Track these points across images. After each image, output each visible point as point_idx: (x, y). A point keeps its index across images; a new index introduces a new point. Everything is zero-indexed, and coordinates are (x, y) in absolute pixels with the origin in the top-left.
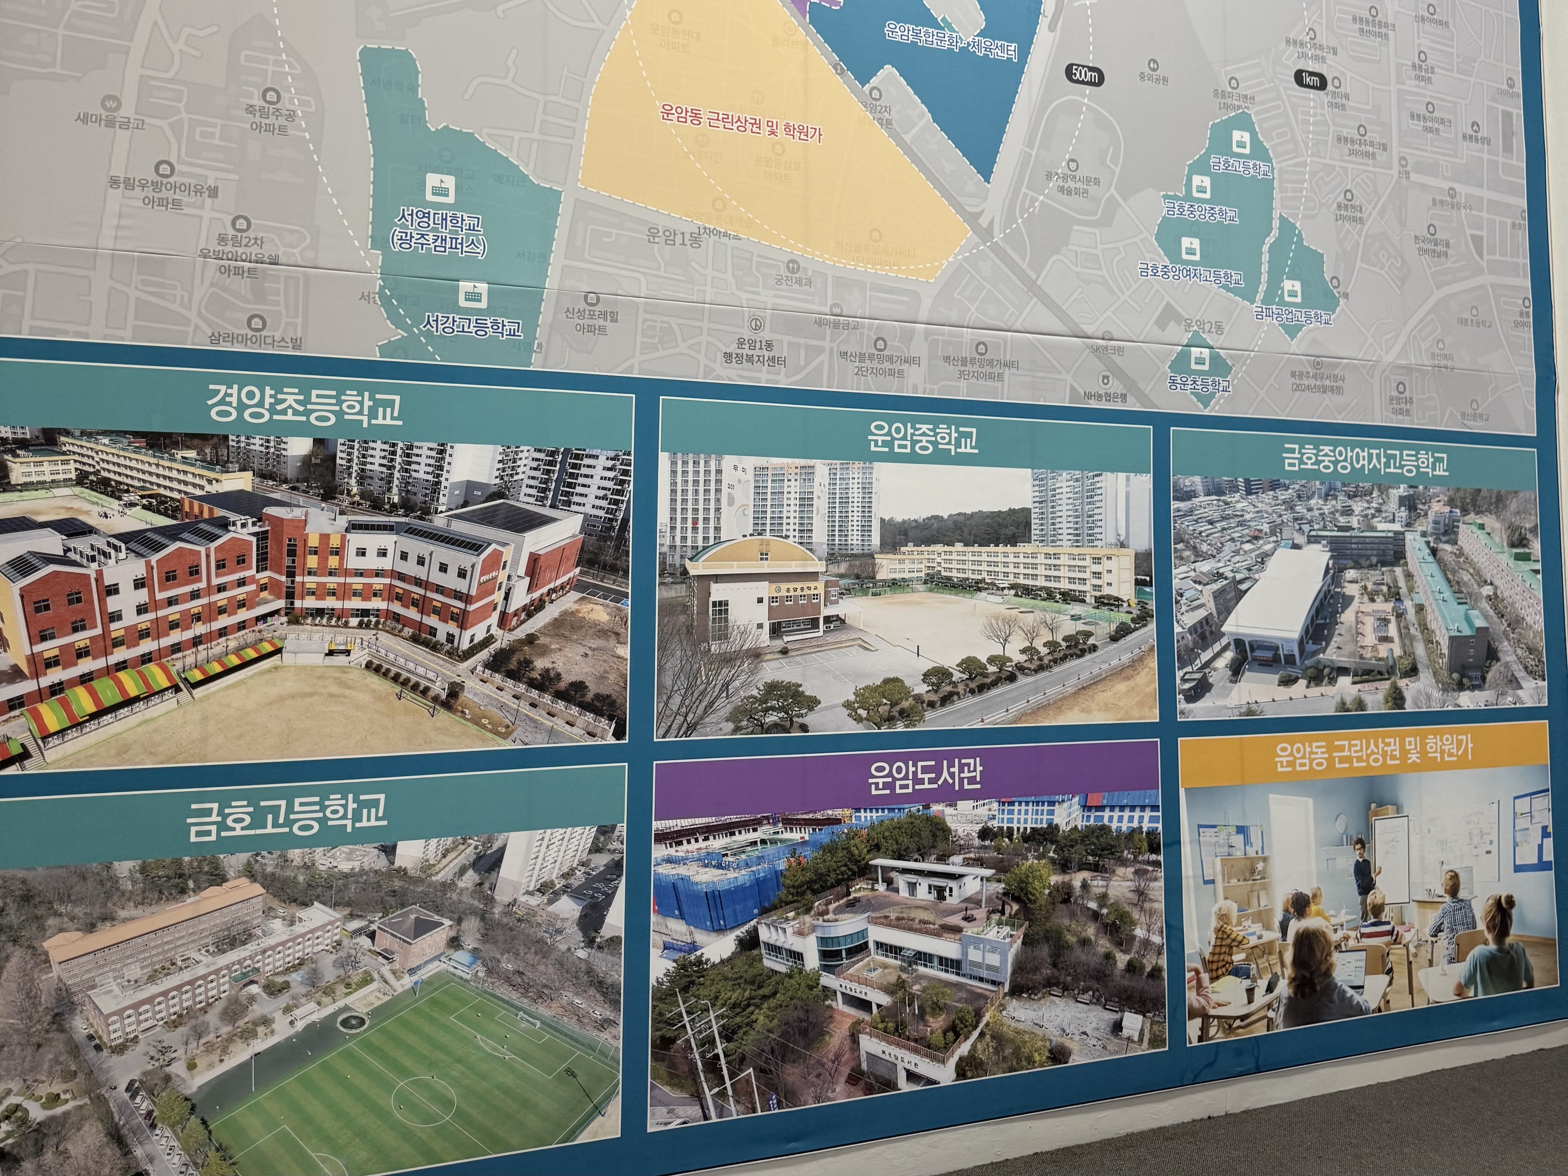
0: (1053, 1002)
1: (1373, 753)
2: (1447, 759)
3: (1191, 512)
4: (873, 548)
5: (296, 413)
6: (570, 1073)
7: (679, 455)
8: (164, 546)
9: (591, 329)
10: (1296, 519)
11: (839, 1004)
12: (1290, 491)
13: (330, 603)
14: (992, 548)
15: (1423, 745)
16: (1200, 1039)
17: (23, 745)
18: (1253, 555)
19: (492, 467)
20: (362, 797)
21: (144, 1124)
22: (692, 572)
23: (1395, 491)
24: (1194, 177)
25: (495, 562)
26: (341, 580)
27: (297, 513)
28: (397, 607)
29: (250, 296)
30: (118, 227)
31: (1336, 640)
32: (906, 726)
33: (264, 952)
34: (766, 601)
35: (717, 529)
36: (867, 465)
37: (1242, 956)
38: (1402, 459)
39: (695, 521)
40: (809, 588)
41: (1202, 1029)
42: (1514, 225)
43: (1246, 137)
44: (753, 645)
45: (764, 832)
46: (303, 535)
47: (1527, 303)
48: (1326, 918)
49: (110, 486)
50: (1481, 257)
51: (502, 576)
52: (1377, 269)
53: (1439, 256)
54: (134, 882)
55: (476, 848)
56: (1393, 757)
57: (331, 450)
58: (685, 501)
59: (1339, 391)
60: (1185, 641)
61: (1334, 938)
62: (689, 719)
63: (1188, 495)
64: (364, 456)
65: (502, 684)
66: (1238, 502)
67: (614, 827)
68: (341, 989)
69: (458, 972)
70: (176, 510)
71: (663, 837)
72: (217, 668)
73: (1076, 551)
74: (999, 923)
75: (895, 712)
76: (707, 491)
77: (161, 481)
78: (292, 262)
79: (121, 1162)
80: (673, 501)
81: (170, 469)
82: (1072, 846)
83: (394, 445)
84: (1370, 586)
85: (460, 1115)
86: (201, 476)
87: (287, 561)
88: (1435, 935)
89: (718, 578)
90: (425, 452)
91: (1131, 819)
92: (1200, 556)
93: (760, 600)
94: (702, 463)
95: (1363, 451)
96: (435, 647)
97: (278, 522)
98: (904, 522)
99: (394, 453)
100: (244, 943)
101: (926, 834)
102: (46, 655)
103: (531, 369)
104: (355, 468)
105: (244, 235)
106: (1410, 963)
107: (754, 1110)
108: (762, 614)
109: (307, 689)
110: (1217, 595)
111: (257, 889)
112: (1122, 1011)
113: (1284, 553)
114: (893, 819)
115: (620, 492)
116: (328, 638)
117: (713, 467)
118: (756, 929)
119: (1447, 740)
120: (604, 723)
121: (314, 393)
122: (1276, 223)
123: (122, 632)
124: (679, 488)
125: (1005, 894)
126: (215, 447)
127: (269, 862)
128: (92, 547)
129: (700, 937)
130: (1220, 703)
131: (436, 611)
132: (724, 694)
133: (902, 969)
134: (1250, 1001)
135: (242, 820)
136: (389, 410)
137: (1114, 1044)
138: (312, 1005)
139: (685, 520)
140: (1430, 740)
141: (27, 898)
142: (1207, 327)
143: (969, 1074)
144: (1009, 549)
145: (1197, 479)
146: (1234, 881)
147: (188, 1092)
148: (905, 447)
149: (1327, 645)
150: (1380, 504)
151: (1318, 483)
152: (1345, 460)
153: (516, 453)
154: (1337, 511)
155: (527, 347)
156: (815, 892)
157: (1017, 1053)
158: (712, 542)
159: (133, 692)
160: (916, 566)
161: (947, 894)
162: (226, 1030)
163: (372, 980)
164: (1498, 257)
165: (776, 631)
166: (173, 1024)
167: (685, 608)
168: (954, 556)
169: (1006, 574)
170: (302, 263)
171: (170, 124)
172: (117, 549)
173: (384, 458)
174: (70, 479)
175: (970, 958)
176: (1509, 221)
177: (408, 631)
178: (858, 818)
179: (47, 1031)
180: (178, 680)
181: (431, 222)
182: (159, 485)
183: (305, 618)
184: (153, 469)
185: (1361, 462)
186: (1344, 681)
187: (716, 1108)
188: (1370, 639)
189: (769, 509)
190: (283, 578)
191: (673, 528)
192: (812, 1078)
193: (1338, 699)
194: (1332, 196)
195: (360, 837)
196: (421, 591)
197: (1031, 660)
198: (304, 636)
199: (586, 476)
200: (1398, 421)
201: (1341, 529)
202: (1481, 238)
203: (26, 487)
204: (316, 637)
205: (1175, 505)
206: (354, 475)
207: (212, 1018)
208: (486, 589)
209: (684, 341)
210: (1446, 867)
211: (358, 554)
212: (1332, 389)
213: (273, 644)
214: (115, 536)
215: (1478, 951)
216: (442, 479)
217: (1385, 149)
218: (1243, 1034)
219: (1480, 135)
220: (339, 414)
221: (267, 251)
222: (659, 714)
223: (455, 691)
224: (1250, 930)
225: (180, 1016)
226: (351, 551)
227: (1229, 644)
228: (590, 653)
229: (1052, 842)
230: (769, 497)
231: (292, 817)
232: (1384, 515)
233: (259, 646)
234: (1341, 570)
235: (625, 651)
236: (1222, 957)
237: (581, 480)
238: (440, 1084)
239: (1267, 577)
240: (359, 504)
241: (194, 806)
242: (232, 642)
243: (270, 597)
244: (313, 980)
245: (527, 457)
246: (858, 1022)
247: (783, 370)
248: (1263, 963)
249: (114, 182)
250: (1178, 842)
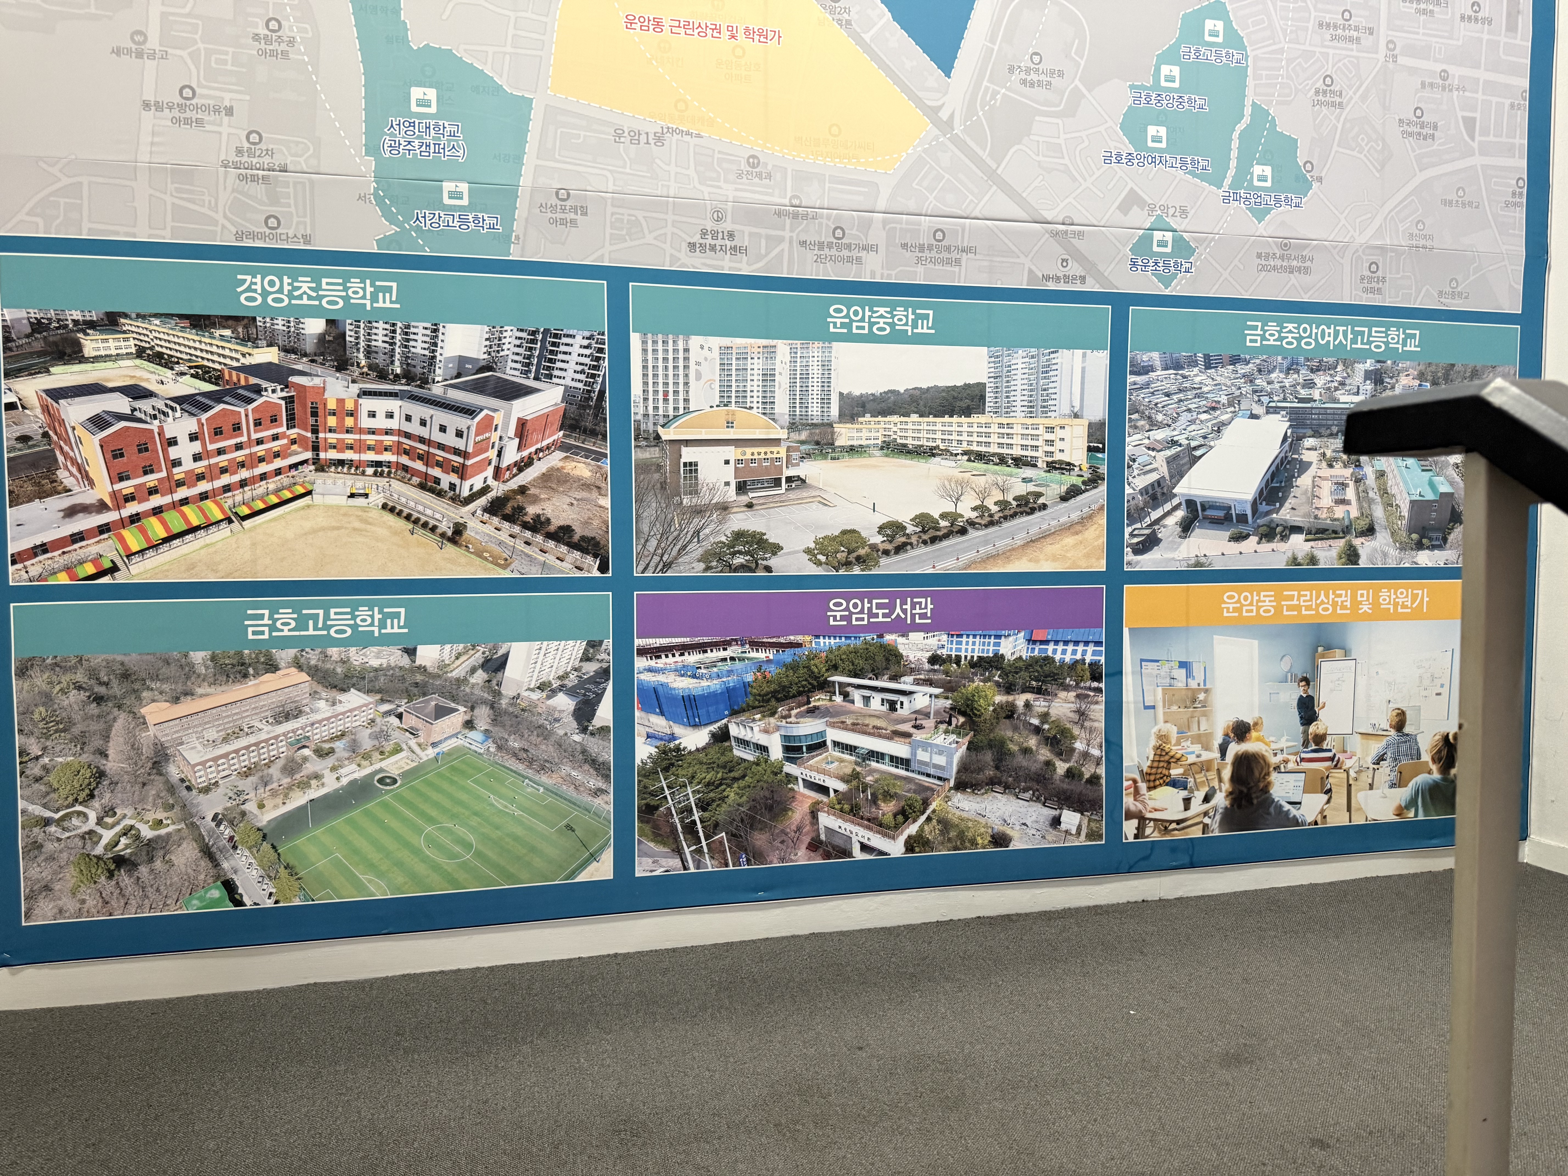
0: (994, 797)
1: (1322, 602)
2: (1400, 610)
3: (1147, 385)
4: (832, 419)
5: (310, 298)
6: (569, 827)
7: (650, 335)
8: (210, 408)
9: (563, 222)
10: (1255, 392)
11: (800, 788)
12: (1250, 365)
13: (348, 455)
14: (947, 419)
15: (1376, 597)
16: (1136, 836)
17: (112, 561)
18: (1209, 424)
19: (480, 344)
20: (386, 610)
21: (229, 846)
22: (664, 437)
23: (1361, 365)
24: (1163, 67)
25: (487, 425)
26: (357, 437)
27: (317, 381)
28: (405, 460)
29: (265, 199)
30: (152, 144)
31: (1290, 502)
32: (862, 570)
33: (313, 724)
34: (732, 462)
35: (686, 400)
36: (827, 344)
37: (1180, 771)
38: (1370, 335)
39: (666, 394)
40: (772, 453)
41: (1138, 829)
42: (1512, 106)
43: (1220, 25)
44: (721, 500)
45: (733, 651)
46: (322, 399)
47: (1521, 183)
48: (1266, 744)
49: (163, 358)
50: (1473, 139)
51: (495, 437)
52: (1355, 153)
53: (1425, 138)
54: (207, 668)
55: (484, 653)
56: (1343, 607)
57: (341, 329)
58: (655, 376)
59: (1307, 271)
60: (1135, 502)
61: (1274, 760)
62: (664, 559)
63: (1146, 370)
64: (369, 334)
65: (499, 526)
66: (1195, 376)
67: (601, 642)
68: (376, 755)
69: (473, 747)
70: (218, 378)
71: (643, 652)
72: (261, 505)
73: (1029, 421)
74: (946, 732)
75: (852, 557)
76: (675, 368)
77: (204, 355)
78: (298, 169)
79: (212, 872)
80: (645, 375)
81: (211, 344)
82: (1017, 673)
83: (394, 325)
84: (1329, 454)
85: (479, 854)
86: (236, 351)
87: (311, 421)
88: (1377, 763)
89: (688, 443)
90: (421, 331)
91: (1074, 652)
92: (1154, 425)
93: (727, 462)
94: (671, 342)
95: (1329, 328)
96: (440, 494)
97: (301, 388)
98: (862, 396)
99: (394, 332)
100: (296, 717)
101: (879, 658)
102: (125, 492)
103: (511, 258)
104: (362, 344)
105: (257, 147)
106: (1349, 786)
107: (727, 865)
108: (728, 472)
109: (334, 524)
110: (1170, 461)
111: (304, 677)
112: (1061, 809)
113: (1241, 424)
114: (849, 645)
115: (596, 368)
116: (349, 483)
117: (681, 346)
118: (726, 727)
119: (1402, 593)
120: (589, 559)
121: (324, 281)
122: (1248, 111)
123: (183, 475)
124: (650, 365)
125: (951, 709)
126: (246, 327)
127: (313, 658)
128: (154, 408)
129: (678, 730)
130: (1169, 555)
131: (439, 464)
132: (696, 540)
133: (857, 763)
134: (1187, 808)
135: (289, 624)
136: (388, 295)
137: (1052, 835)
138: (354, 767)
139: (656, 392)
140: (1384, 593)
141: (126, 675)
142: (1171, 211)
143: (917, 849)
144: (963, 419)
145: (1155, 355)
146: (1174, 708)
147: (259, 825)
148: (863, 328)
149: (1281, 506)
150: (1345, 378)
151: (1279, 358)
152: (1310, 336)
153: (501, 332)
154: (1299, 384)
155: (506, 239)
156: (779, 700)
157: (961, 835)
158: (681, 411)
159: (195, 522)
160: (873, 434)
161: (898, 706)
162: (286, 781)
163: (401, 750)
164: (1491, 138)
165: (742, 488)
166: (247, 773)
167: (659, 467)
168: (910, 426)
169: (960, 442)
170: (306, 169)
171: (189, 54)
172: (173, 409)
173: (386, 335)
174: (131, 353)
175: (919, 758)
176: (1507, 102)
177: (416, 480)
178: (818, 644)
179: (149, 774)
180: (230, 514)
181: (416, 131)
182: (203, 358)
183: (329, 467)
184: (197, 345)
185: (1327, 338)
186: (1297, 540)
187: (694, 861)
188: (1326, 500)
189: (734, 384)
190: (309, 435)
191: (646, 400)
192: (777, 843)
193: (1290, 554)
194: (1310, 82)
195: (386, 640)
196: (425, 448)
197: (982, 516)
198: (329, 481)
199: (565, 353)
200: (1367, 299)
201: (1301, 401)
202: (1474, 119)
203: (96, 359)
204: (340, 482)
205: (1131, 379)
206: (362, 350)
207: (274, 771)
208: (482, 447)
209: (650, 232)
210: (1393, 706)
211: (369, 416)
212: (1299, 270)
213: (304, 487)
214: (171, 399)
215: (1421, 779)
216: (437, 354)
217: (1371, 33)
218: (1178, 836)
219: (1480, 15)
220: (346, 299)
221: (278, 160)
222: (638, 554)
223: (459, 530)
224: (1190, 750)
225: (250, 769)
226: (363, 414)
227: (1180, 504)
228: (575, 502)
229: (998, 669)
230: (734, 373)
231: (329, 623)
232: (1347, 388)
233: (293, 489)
234: (1300, 439)
235: (606, 502)
236: (1160, 771)
237: (560, 357)
238: (461, 831)
239: (1222, 445)
240: (367, 374)
241: (249, 612)
242: (272, 484)
243: (300, 450)
244: (354, 747)
245: (510, 336)
246: (818, 803)
247: (745, 258)
248: (1200, 778)
249: (146, 105)
250: (1120, 673)
